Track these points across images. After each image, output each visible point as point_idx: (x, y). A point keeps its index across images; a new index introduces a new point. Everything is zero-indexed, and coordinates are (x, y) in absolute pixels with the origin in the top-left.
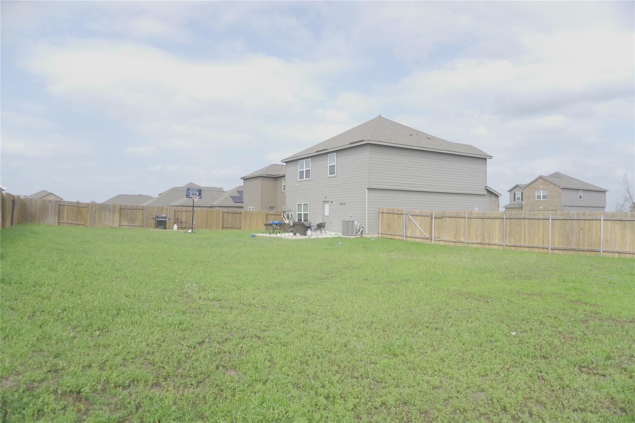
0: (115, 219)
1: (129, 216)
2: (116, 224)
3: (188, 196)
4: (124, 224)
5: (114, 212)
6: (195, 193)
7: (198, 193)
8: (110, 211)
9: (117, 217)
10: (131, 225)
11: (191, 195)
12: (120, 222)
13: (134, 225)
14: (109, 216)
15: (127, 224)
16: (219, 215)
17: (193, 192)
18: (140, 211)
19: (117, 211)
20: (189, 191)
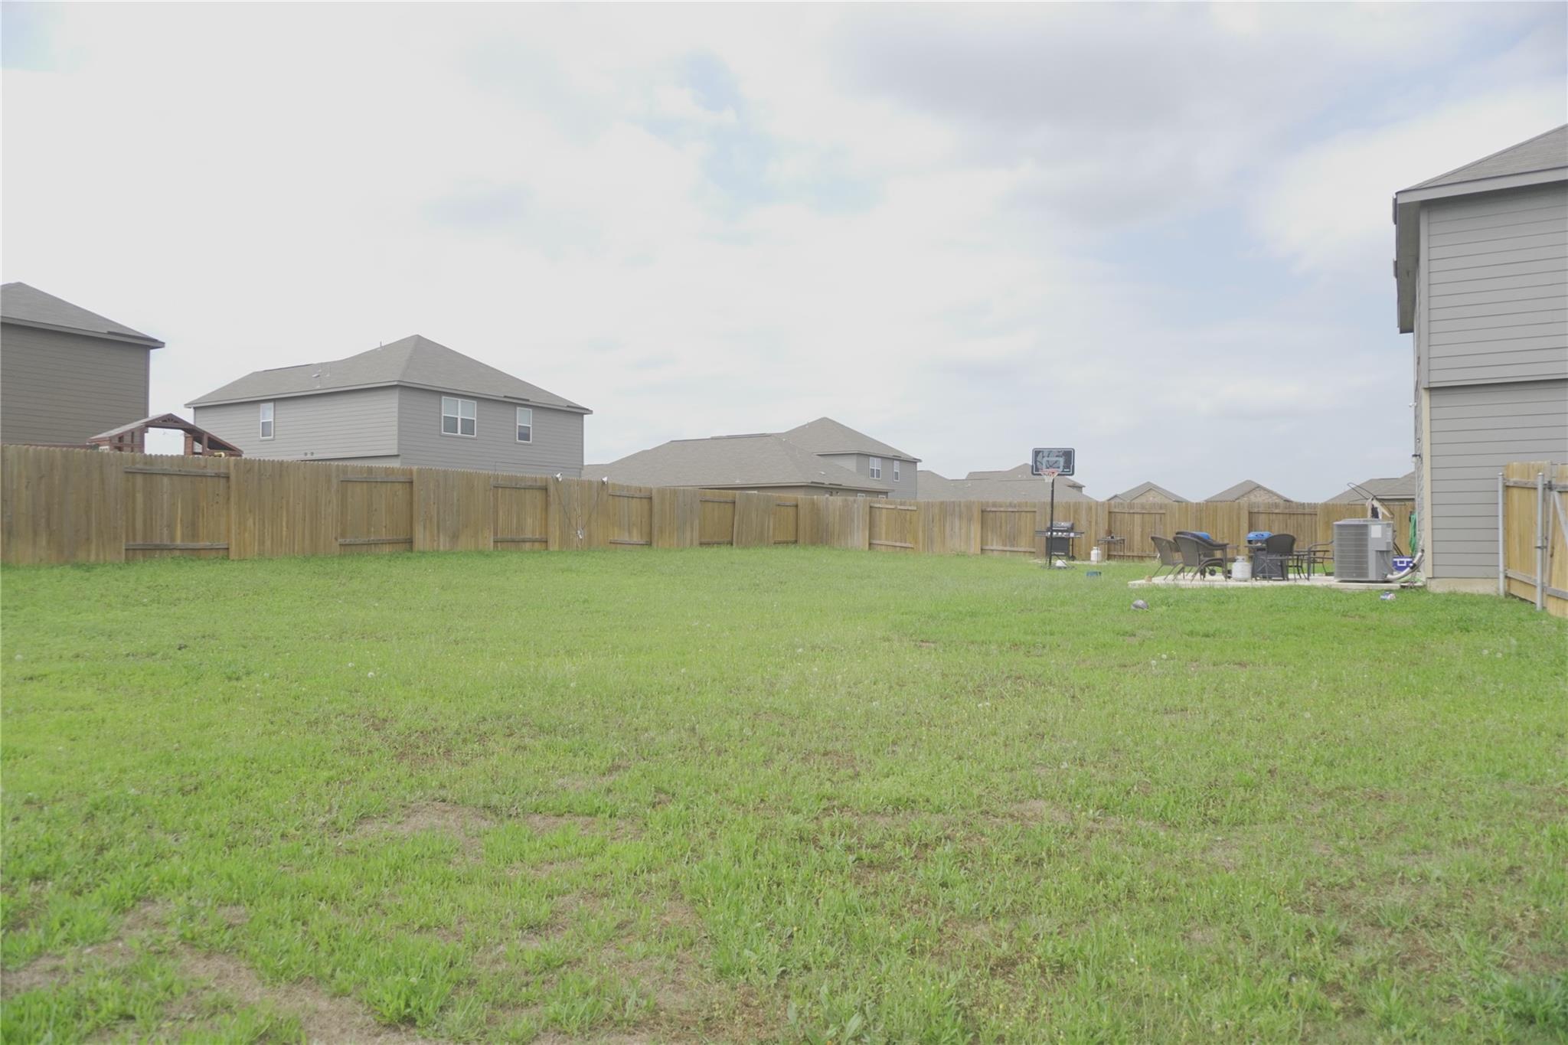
0: (972, 535)
1: (1003, 528)
2: (975, 548)
3: (1037, 470)
4: (994, 547)
5: (970, 520)
6: (1056, 462)
7: (1061, 460)
8: (960, 517)
9: (976, 529)
10: (1008, 548)
11: (1044, 466)
12: (983, 541)
13: (1015, 549)
14: (960, 529)
15: (1001, 548)
16: (1239, 519)
17: (1050, 459)
18: (1028, 514)
19: (977, 515)
20: (1039, 458)
